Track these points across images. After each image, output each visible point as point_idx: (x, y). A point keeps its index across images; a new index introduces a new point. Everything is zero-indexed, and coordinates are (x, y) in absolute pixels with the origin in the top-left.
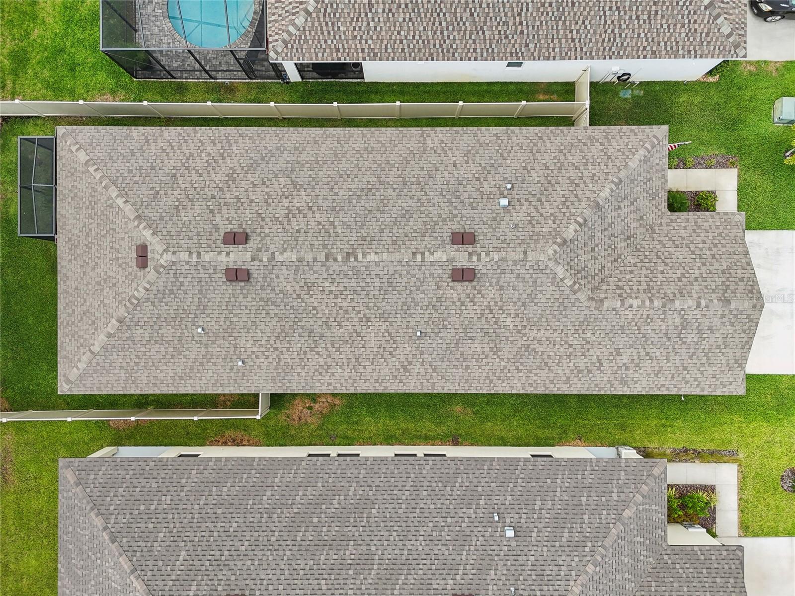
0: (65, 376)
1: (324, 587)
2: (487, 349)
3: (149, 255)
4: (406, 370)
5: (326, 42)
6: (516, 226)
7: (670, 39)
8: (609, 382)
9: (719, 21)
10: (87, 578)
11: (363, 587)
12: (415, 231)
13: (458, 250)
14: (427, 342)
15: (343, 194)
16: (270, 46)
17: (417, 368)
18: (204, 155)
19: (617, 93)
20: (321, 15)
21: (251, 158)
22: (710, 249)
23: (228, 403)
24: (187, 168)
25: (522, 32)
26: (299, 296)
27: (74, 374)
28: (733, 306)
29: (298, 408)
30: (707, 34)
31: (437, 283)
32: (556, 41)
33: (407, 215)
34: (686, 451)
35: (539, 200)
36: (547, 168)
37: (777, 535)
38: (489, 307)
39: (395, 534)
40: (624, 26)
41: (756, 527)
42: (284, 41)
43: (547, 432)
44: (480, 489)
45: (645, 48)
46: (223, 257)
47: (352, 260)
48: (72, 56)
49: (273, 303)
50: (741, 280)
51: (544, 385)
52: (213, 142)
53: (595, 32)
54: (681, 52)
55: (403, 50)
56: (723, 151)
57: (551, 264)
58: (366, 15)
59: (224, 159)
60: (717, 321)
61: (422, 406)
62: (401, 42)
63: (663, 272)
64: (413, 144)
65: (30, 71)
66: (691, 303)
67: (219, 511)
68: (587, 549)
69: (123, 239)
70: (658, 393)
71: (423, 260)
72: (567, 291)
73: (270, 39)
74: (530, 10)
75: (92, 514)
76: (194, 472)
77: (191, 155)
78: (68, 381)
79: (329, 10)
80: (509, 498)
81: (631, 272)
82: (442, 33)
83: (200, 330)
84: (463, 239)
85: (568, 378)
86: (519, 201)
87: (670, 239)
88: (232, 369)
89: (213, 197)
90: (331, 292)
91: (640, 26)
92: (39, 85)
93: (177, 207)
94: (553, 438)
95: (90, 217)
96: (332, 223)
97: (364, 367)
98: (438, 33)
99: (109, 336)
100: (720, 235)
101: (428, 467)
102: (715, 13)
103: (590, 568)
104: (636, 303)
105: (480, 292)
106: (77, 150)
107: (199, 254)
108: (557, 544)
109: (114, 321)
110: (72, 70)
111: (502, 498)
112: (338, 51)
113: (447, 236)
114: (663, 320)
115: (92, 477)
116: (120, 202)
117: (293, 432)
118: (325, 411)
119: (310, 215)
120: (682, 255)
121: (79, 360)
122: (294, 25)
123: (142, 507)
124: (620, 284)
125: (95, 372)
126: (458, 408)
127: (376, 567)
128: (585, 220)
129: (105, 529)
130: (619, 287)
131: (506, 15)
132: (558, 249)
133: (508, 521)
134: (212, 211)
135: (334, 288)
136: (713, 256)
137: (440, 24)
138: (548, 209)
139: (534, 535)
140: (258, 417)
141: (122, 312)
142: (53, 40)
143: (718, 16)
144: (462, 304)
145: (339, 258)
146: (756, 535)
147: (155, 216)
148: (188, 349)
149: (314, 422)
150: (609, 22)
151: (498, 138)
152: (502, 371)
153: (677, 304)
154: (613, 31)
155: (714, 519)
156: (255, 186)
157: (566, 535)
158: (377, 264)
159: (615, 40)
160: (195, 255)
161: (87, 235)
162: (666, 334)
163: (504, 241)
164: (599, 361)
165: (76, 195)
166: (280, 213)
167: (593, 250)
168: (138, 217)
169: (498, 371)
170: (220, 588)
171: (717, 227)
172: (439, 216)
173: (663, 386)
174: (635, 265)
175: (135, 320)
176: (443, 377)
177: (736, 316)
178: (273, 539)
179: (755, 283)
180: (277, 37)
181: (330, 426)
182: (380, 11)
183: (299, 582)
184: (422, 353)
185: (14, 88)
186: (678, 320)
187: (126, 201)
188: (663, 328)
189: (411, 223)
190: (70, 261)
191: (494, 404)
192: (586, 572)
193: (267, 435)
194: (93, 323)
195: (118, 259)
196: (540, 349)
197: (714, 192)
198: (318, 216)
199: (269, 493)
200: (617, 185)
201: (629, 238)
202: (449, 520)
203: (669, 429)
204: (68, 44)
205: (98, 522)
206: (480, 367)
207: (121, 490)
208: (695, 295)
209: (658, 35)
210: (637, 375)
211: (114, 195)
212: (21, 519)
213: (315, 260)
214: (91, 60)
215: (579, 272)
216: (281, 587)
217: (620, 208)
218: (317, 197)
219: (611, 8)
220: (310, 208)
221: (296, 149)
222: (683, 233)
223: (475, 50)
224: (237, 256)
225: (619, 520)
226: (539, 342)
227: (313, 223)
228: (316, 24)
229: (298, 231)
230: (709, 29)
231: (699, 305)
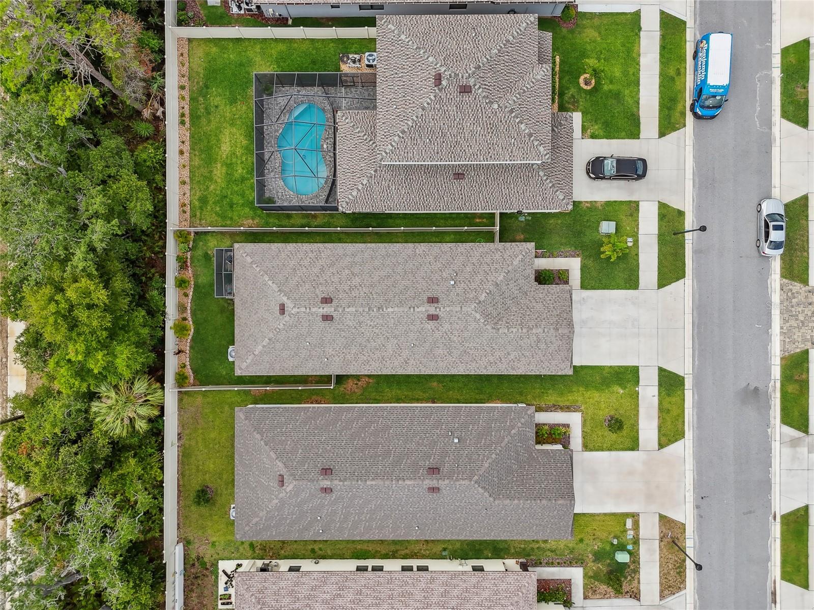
0: (239, 366)
1: (368, 465)
2: (445, 353)
3: (286, 309)
4: (406, 363)
5: (367, 202)
6: (458, 294)
7: (534, 201)
8: (506, 368)
9: (557, 193)
10: (252, 464)
11: (386, 465)
12: (410, 297)
13: (430, 306)
14: (416, 349)
15: (376, 278)
16: (339, 204)
17: (412, 362)
18: (308, 258)
19: (517, 218)
20: (365, 191)
21: (331, 260)
22: (553, 304)
23: (314, 382)
24: (300, 265)
25: (462, 198)
26: (355, 327)
27: (244, 365)
28: (560, 332)
29: (350, 384)
30: (552, 199)
31: (420, 321)
32: (479, 202)
33: (406, 288)
34: (554, 406)
35: (469, 281)
36: (474, 265)
37: (602, 450)
38: (446, 332)
39: (401, 441)
40: (511, 196)
41: (591, 446)
42: (346, 202)
43: (482, 396)
44: (443, 421)
45: (522, 205)
46: (321, 310)
47: (381, 310)
48: (231, 200)
49: (343, 331)
50: (565, 319)
51: (474, 370)
52: (312, 251)
53: (498, 198)
54: (540, 207)
55: (405, 206)
56: (573, 248)
57: (473, 312)
58: (387, 191)
59: (318, 260)
60: (554, 339)
61: (416, 383)
62: (404, 202)
63: (529, 315)
64: (410, 252)
65: (209, 207)
66: (540, 330)
67: (316, 432)
68: (493, 448)
69: (272, 300)
70: (530, 374)
71: (414, 310)
72: (482, 325)
73: (339, 201)
74: (466, 188)
75: (255, 433)
76: (302, 413)
77: (302, 258)
78: (241, 369)
79: (368, 189)
80: (457, 425)
81: (514, 315)
82: (423, 198)
83: (308, 344)
84: (433, 300)
85: (486, 366)
86: (460, 281)
87: (534, 299)
88: (321, 362)
89: (314, 280)
90: (370, 325)
91: (519, 196)
92: (214, 215)
93: (297, 285)
94: (485, 400)
95: (253, 289)
96: (371, 293)
97: (386, 361)
98: (422, 198)
99: (264, 346)
100: (558, 296)
101: (417, 411)
102: (555, 190)
103: (494, 456)
104: (515, 330)
105: (441, 325)
106: (246, 256)
107: (310, 308)
108: (479, 445)
109: (266, 339)
110: (231, 207)
111: (453, 425)
112: (373, 206)
113: (425, 299)
114: (528, 338)
115: (253, 416)
116: (270, 283)
117: (347, 397)
118: (364, 386)
119: (360, 289)
120: (539, 307)
121: (247, 359)
122: (351, 195)
123: (279, 430)
124: (508, 321)
125: (255, 364)
126: (435, 384)
127: (392, 456)
128: (490, 291)
129: (262, 439)
130: (507, 323)
131: (454, 191)
132: (476, 306)
133: (456, 435)
134: (314, 287)
135: (372, 324)
136: (554, 307)
137: (423, 195)
138: (473, 286)
139: (468, 441)
140: (332, 388)
141: (271, 335)
142: (221, 191)
143: (557, 191)
144: (433, 331)
145: (375, 310)
146: (591, 450)
147: (287, 290)
148: (301, 353)
149: (359, 392)
150: (504, 194)
151: (451, 249)
152: (453, 363)
153: (534, 331)
154: (506, 198)
155: (569, 442)
156: (334, 274)
157: (483, 441)
158: (392, 312)
159: (507, 202)
160: (308, 309)
161: (252, 298)
162: (531, 345)
163: (452, 302)
164: (500, 358)
165: (245, 278)
166: (346, 288)
167: (494, 305)
168: (280, 290)
169: (452, 363)
170: (319, 465)
171: (558, 293)
172: (422, 289)
173: (532, 370)
174: (516, 312)
175: (277, 339)
176: (425, 366)
177: (562, 336)
178: (343, 444)
179: (572, 320)
180: (343, 200)
181: (367, 394)
182: (393, 189)
183: (356, 463)
184: (414, 354)
185: (201, 216)
186: (535, 339)
187: (273, 283)
188: (529, 342)
189: (408, 293)
190: (242, 310)
191: (453, 381)
192: (491, 458)
193: (334, 398)
194: (255, 340)
195: (269, 310)
196: (471, 352)
197: (567, 270)
198: (364, 289)
199: (340, 423)
200: (507, 274)
201: (513, 298)
202: (427, 435)
203: (546, 395)
204: (229, 193)
205: (258, 436)
206: (442, 361)
207: (267, 422)
208: (543, 327)
209: (528, 200)
210: (519, 365)
211: (267, 279)
212: (205, 442)
213: (363, 311)
214: (241, 202)
215: (487, 316)
216: (347, 465)
217: (508, 284)
218: (364, 280)
219: (504, 188)
220: (360, 286)
221: (353, 255)
222: (541, 295)
223: (440, 206)
224: (327, 309)
225: (509, 434)
226: (471, 349)
227: (362, 293)
228: (362, 195)
229: (355, 297)
230: (553, 197)
231: (544, 331)
